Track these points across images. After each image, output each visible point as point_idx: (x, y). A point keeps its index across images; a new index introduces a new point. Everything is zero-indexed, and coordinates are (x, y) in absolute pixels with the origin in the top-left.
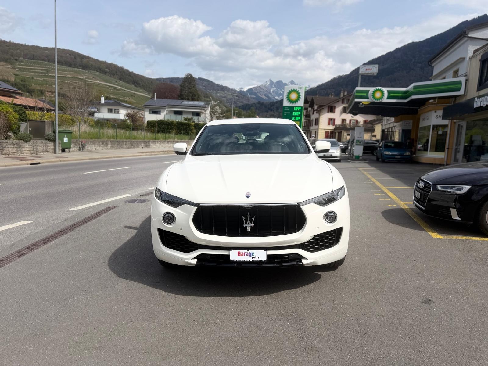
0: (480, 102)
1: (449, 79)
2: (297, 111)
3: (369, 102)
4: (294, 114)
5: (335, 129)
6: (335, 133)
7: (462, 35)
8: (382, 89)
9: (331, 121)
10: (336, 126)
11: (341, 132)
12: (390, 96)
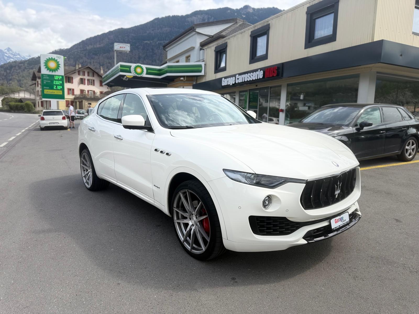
0: (227, 81)
1: (183, 63)
2: (58, 80)
3: (132, 76)
4: (56, 83)
5: (75, 99)
6: (76, 102)
7: (191, 29)
8: (141, 66)
9: (70, 91)
10: (75, 95)
11: (82, 101)
12: (148, 72)
